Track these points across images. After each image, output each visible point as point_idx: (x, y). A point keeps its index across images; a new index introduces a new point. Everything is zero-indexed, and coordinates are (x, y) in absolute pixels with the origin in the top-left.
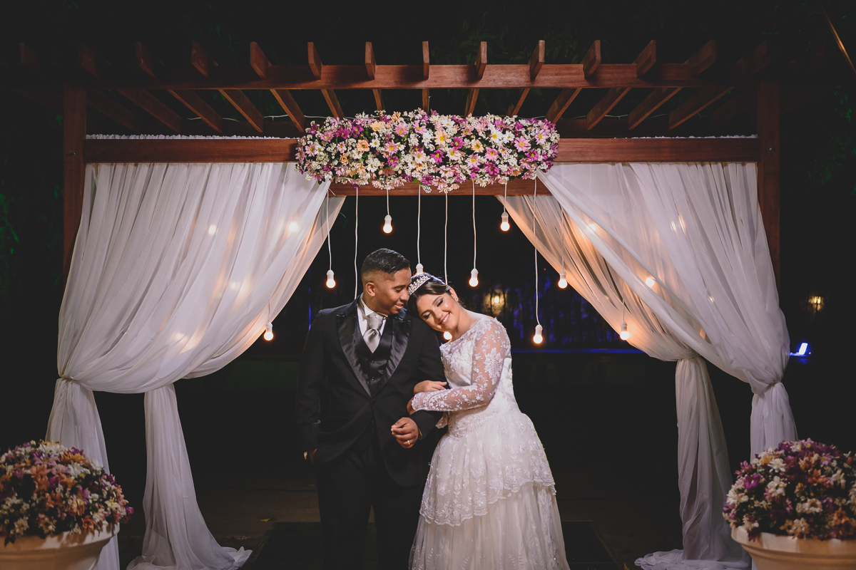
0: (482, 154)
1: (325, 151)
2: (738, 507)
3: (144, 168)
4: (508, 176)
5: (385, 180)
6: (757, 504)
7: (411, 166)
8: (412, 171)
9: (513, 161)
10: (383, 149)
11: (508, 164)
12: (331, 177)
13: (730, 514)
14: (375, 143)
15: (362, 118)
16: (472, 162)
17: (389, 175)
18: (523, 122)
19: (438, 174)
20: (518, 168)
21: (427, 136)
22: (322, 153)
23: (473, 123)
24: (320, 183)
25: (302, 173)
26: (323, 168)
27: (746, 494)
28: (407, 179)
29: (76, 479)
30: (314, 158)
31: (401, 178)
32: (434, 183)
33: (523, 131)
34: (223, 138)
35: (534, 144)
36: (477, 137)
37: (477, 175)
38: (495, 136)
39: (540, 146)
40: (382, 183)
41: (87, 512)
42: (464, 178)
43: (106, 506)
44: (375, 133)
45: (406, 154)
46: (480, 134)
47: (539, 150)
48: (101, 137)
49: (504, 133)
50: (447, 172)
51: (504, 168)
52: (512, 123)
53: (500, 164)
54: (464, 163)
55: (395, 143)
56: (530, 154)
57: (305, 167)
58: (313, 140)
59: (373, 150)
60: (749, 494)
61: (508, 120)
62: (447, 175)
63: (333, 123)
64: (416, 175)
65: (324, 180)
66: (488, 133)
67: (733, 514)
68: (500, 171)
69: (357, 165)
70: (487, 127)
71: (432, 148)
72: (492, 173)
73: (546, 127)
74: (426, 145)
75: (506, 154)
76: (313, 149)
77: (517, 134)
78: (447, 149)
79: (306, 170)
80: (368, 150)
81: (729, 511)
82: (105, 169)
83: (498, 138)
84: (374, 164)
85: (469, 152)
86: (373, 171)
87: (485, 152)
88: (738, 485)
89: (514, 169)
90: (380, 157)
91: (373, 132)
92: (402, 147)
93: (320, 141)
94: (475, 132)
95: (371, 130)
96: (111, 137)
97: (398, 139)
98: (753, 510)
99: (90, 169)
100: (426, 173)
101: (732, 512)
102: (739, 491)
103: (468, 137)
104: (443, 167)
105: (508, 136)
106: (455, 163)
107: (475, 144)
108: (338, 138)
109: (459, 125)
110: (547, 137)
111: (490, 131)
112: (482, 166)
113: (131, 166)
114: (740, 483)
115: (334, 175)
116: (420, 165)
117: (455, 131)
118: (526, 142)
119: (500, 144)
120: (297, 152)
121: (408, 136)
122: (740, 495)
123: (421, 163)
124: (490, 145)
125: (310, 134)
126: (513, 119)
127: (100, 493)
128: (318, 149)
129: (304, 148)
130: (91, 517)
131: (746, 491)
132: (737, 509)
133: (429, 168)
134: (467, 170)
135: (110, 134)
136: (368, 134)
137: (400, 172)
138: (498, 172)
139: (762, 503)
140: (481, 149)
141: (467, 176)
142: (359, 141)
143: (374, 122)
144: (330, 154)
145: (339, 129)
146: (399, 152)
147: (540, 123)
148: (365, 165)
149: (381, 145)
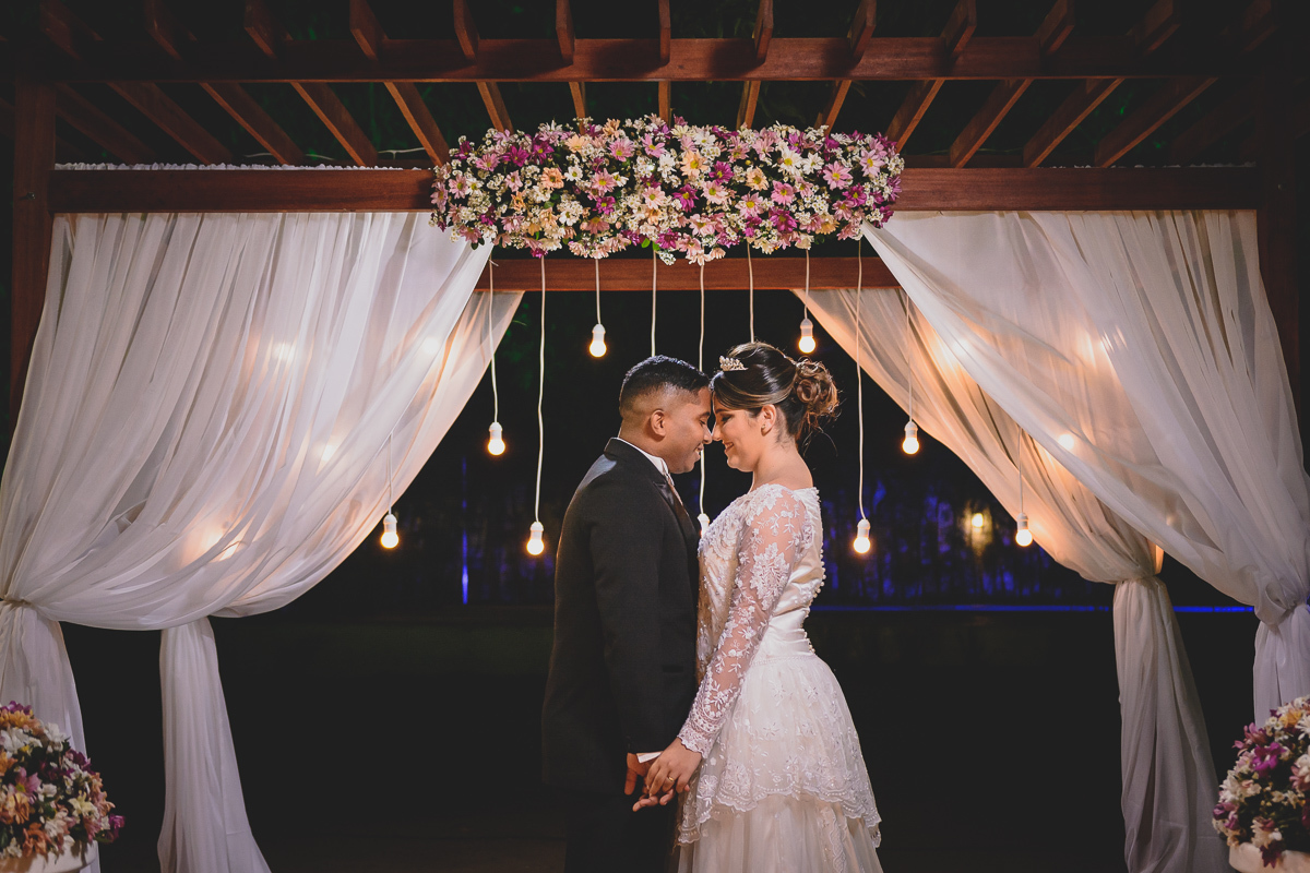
0: (766, 194)
1: (484, 188)
2: (1242, 807)
3: (158, 223)
4: (812, 233)
5: (591, 241)
6: (1277, 796)
7: (639, 215)
8: (641, 222)
9: (821, 205)
10: (588, 184)
11: (811, 211)
12: (494, 236)
13: (1227, 822)
14: (574, 173)
15: (550, 131)
16: (747, 208)
17: (599, 232)
18: (838, 137)
19: (688, 230)
20: (829, 218)
21: (668, 160)
22: (478, 192)
23: (750, 138)
24: (474, 246)
25: (443, 229)
26: (480, 220)
27: (1256, 782)
28: (631, 239)
29: (14, 756)
30: (464, 201)
31: (619, 235)
32: (680, 245)
33: (839, 152)
34: (302, 168)
35: (858, 175)
36: (757, 163)
37: (757, 231)
38: (789, 162)
39: (867, 179)
40: (586, 247)
41: (34, 818)
42: (733, 236)
43: (70, 808)
44: (573, 156)
45: (629, 194)
46: (763, 158)
47: (867, 186)
48: (81, 166)
49: (805, 156)
50: (703, 226)
51: (805, 218)
52: (819, 138)
53: (797, 211)
54: (734, 210)
55: (610, 173)
56: (851, 193)
57: (448, 220)
58: (463, 168)
59: (570, 186)
60: (1262, 782)
61: (811, 135)
62: (703, 231)
63: (499, 140)
64: (648, 231)
65: (482, 241)
66: (776, 156)
67: (1233, 818)
68: (799, 224)
69: (541, 214)
70: (774, 145)
71: (675, 181)
72: (783, 227)
73: (879, 146)
74: (664, 175)
75: (809, 193)
76: (462, 186)
77: (829, 158)
78: (703, 184)
79: (451, 224)
80: (560, 185)
81: (1223, 816)
82: (87, 223)
83: (795, 164)
84: (572, 210)
85: (742, 190)
86: (570, 224)
87: (771, 189)
88: (1240, 766)
89: (822, 220)
90: (582, 198)
91: (570, 153)
92: (623, 181)
93: (475, 172)
94: (753, 154)
95: (565, 151)
96: (100, 167)
97: (615, 165)
98: (1269, 810)
99: (61, 224)
100: (664, 227)
101: (1230, 817)
102: (1243, 777)
103: (740, 163)
104: (696, 217)
105: (813, 162)
106: (717, 210)
107: (753, 176)
108: (507, 166)
109: (724, 143)
110: (881, 163)
111: (780, 152)
112: (765, 215)
113: (134, 219)
114: (1244, 764)
115: (501, 231)
116: (655, 212)
117: (717, 151)
118: (845, 171)
119: (797, 175)
120: (435, 190)
121: (633, 160)
122: (1245, 783)
123: (656, 208)
124: (780, 177)
125: (459, 158)
126: (820, 132)
127: (60, 784)
128: (471, 187)
129: (447, 183)
130: (42, 827)
131: (1256, 776)
132: (1239, 810)
133: (670, 219)
134: (739, 223)
135: (98, 163)
136: (561, 158)
137: (618, 225)
138: (795, 225)
139: (1286, 795)
140: (764, 184)
141: (740, 233)
142: (546, 169)
143: (571, 137)
144: (493, 193)
145: (508, 150)
146: (617, 189)
147: (869, 138)
148: (557, 212)
149: (585, 178)
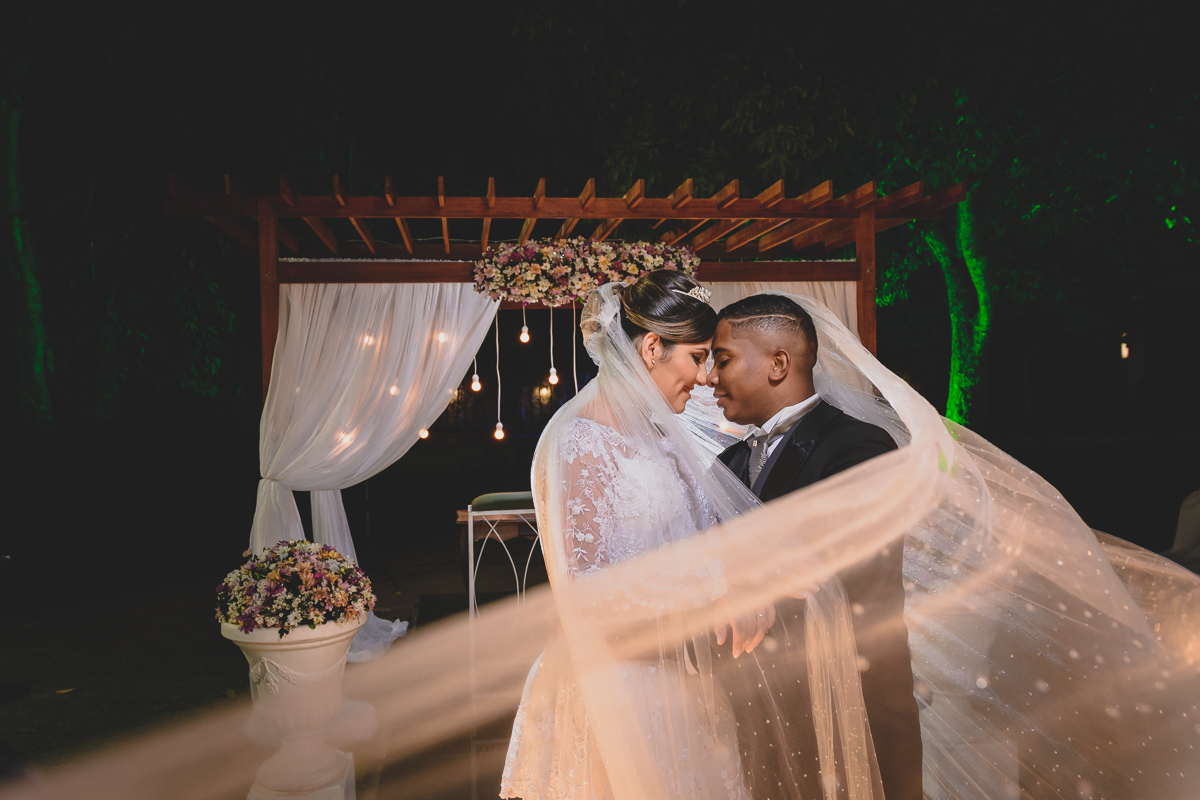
1: (501, 273)
5: (553, 299)
7: (578, 287)
8: (578, 290)
10: (553, 272)
12: (505, 296)
14: (547, 266)
15: (531, 244)
17: (557, 296)
18: (670, 248)
21: (591, 261)
22: (498, 275)
23: (628, 248)
24: (493, 301)
25: (479, 292)
26: (499, 289)
28: (573, 298)
30: (491, 280)
31: (567, 296)
33: (671, 256)
36: (633, 261)
38: (647, 261)
40: (550, 302)
44: (545, 258)
45: (573, 276)
46: (635, 258)
48: (292, 260)
49: (654, 257)
52: (661, 248)
55: (564, 266)
57: (481, 288)
58: (490, 263)
59: (544, 272)
61: (657, 247)
63: (507, 249)
64: (581, 295)
65: (498, 299)
66: (642, 258)
69: (530, 286)
70: (640, 252)
71: (595, 270)
73: (689, 253)
74: (590, 268)
76: (491, 272)
77: (667, 259)
78: (608, 272)
79: (483, 290)
80: (540, 272)
82: (297, 288)
83: (650, 262)
84: (545, 285)
85: (625, 274)
86: (543, 291)
90: (550, 278)
91: (543, 256)
92: (570, 270)
93: (496, 264)
94: (631, 257)
95: (541, 255)
96: (301, 260)
99: (284, 288)
103: (625, 261)
105: (659, 261)
107: (632, 268)
109: (616, 251)
110: (690, 261)
111: (643, 255)
115: (508, 294)
116: (585, 285)
117: (614, 255)
120: (475, 273)
121: (574, 260)
123: (586, 283)
124: (643, 268)
125: (487, 258)
126: (662, 245)
128: (495, 273)
129: (482, 270)
135: (300, 258)
136: (539, 259)
137: (567, 292)
142: (532, 264)
143: (542, 247)
144: (505, 275)
145: (512, 254)
146: (567, 274)
147: (684, 249)
148: (537, 285)
149: (551, 269)
